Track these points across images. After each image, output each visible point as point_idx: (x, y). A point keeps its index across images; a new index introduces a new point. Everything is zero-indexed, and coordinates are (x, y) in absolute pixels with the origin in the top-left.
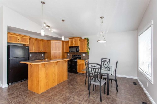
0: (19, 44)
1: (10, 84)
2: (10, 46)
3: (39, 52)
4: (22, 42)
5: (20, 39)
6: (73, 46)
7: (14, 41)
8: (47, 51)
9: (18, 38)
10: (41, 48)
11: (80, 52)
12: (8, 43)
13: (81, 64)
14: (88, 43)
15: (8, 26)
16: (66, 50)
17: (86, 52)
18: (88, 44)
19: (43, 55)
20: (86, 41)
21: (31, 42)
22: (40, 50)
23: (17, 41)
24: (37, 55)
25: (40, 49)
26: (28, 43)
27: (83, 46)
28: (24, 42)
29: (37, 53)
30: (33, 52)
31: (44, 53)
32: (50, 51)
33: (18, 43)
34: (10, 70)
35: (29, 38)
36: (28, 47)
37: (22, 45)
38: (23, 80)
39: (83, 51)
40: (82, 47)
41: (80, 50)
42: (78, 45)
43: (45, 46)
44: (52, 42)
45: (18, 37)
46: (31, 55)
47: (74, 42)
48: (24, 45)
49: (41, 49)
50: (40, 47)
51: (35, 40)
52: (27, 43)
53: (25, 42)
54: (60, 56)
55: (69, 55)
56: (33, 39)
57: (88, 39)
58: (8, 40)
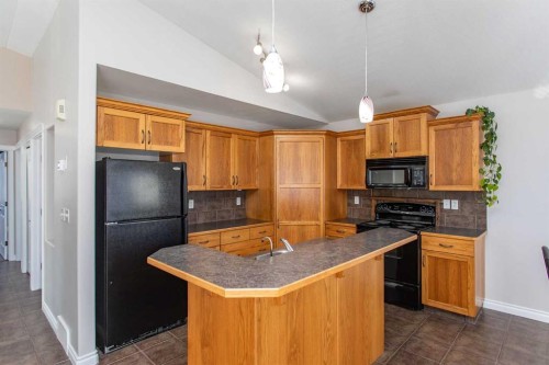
0: (145, 152)
1: (107, 350)
2: (109, 166)
3: (225, 188)
4: (159, 143)
5: (149, 128)
6: (391, 156)
7: (127, 141)
8: (256, 184)
9: (141, 127)
10: (234, 170)
11: (432, 188)
12: (99, 149)
13: (446, 261)
14: (491, 137)
15: (98, 67)
16: (346, 180)
17: (476, 188)
18: (485, 146)
19: (238, 202)
20: (476, 124)
21: (192, 141)
22: (228, 180)
23: (136, 141)
24: (216, 204)
25: (228, 173)
26: (182, 149)
27: (457, 158)
28: (167, 143)
29: (215, 191)
30: (203, 188)
31: (245, 194)
32: (271, 182)
33: (142, 147)
34: (108, 283)
35: (187, 126)
36: (183, 165)
37: (157, 159)
38: (160, 329)
39: (451, 184)
40: (445, 164)
41: (433, 180)
42: (423, 153)
43: (248, 161)
44: (279, 138)
45: (142, 117)
46: (191, 205)
47: (392, 137)
48: (165, 156)
49: (235, 175)
50: (228, 164)
51: (209, 133)
52: (178, 148)
53: (171, 144)
54: (318, 209)
55: (357, 200)
56: (201, 127)
57: (486, 117)
58: (101, 135)
